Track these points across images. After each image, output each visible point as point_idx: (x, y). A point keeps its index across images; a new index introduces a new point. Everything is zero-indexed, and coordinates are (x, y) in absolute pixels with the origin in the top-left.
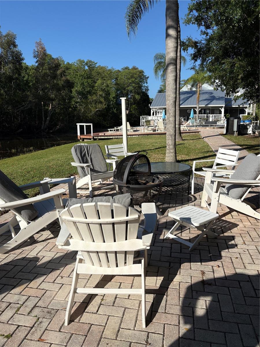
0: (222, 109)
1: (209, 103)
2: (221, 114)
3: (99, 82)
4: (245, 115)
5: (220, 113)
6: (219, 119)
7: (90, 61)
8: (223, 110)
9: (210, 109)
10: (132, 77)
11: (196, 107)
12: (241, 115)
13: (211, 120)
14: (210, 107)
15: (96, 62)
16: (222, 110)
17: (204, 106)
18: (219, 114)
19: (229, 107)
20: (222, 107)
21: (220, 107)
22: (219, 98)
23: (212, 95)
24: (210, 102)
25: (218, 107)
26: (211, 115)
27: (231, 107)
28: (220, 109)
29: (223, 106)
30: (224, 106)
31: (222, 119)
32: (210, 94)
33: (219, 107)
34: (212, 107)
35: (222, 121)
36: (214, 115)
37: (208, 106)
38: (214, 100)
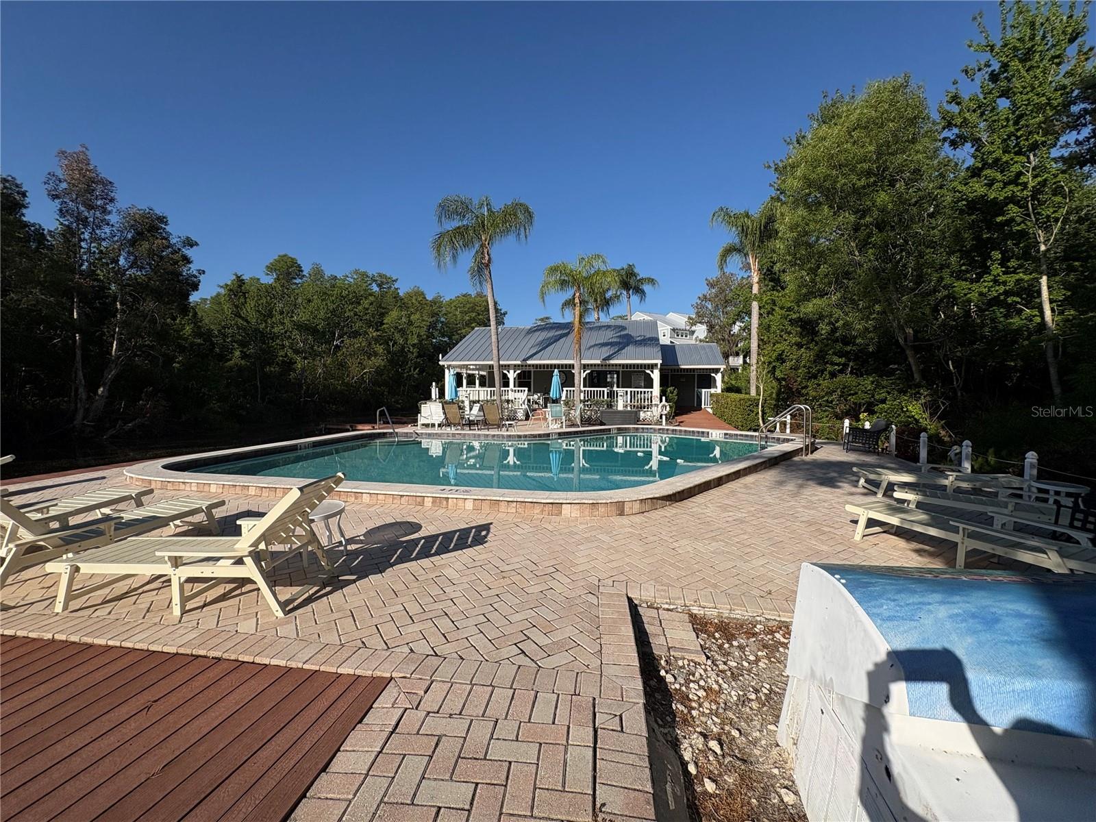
0: (652, 372)
1: (615, 353)
2: (652, 388)
3: (394, 314)
4: (713, 391)
5: (649, 383)
6: (646, 403)
7: (380, 275)
8: (656, 376)
9: (618, 373)
10: (472, 309)
11: (573, 365)
12: (703, 390)
13: (620, 408)
14: (616, 365)
15: (394, 279)
16: (652, 376)
17: (598, 362)
18: (645, 388)
19: (671, 367)
20: (652, 367)
21: (649, 365)
22: (644, 340)
23: (622, 333)
24: (618, 351)
25: (641, 365)
26: (621, 391)
27: (676, 367)
28: (648, 371)
29: (656, 365)
30: (659, 362)
31: (653, 403)
32: (617, 330)
33: (645, 365)
34: (623, 365)
35: (654, 409)
36: (629, 390)
37: (612, 362)
38: (628, 345)
